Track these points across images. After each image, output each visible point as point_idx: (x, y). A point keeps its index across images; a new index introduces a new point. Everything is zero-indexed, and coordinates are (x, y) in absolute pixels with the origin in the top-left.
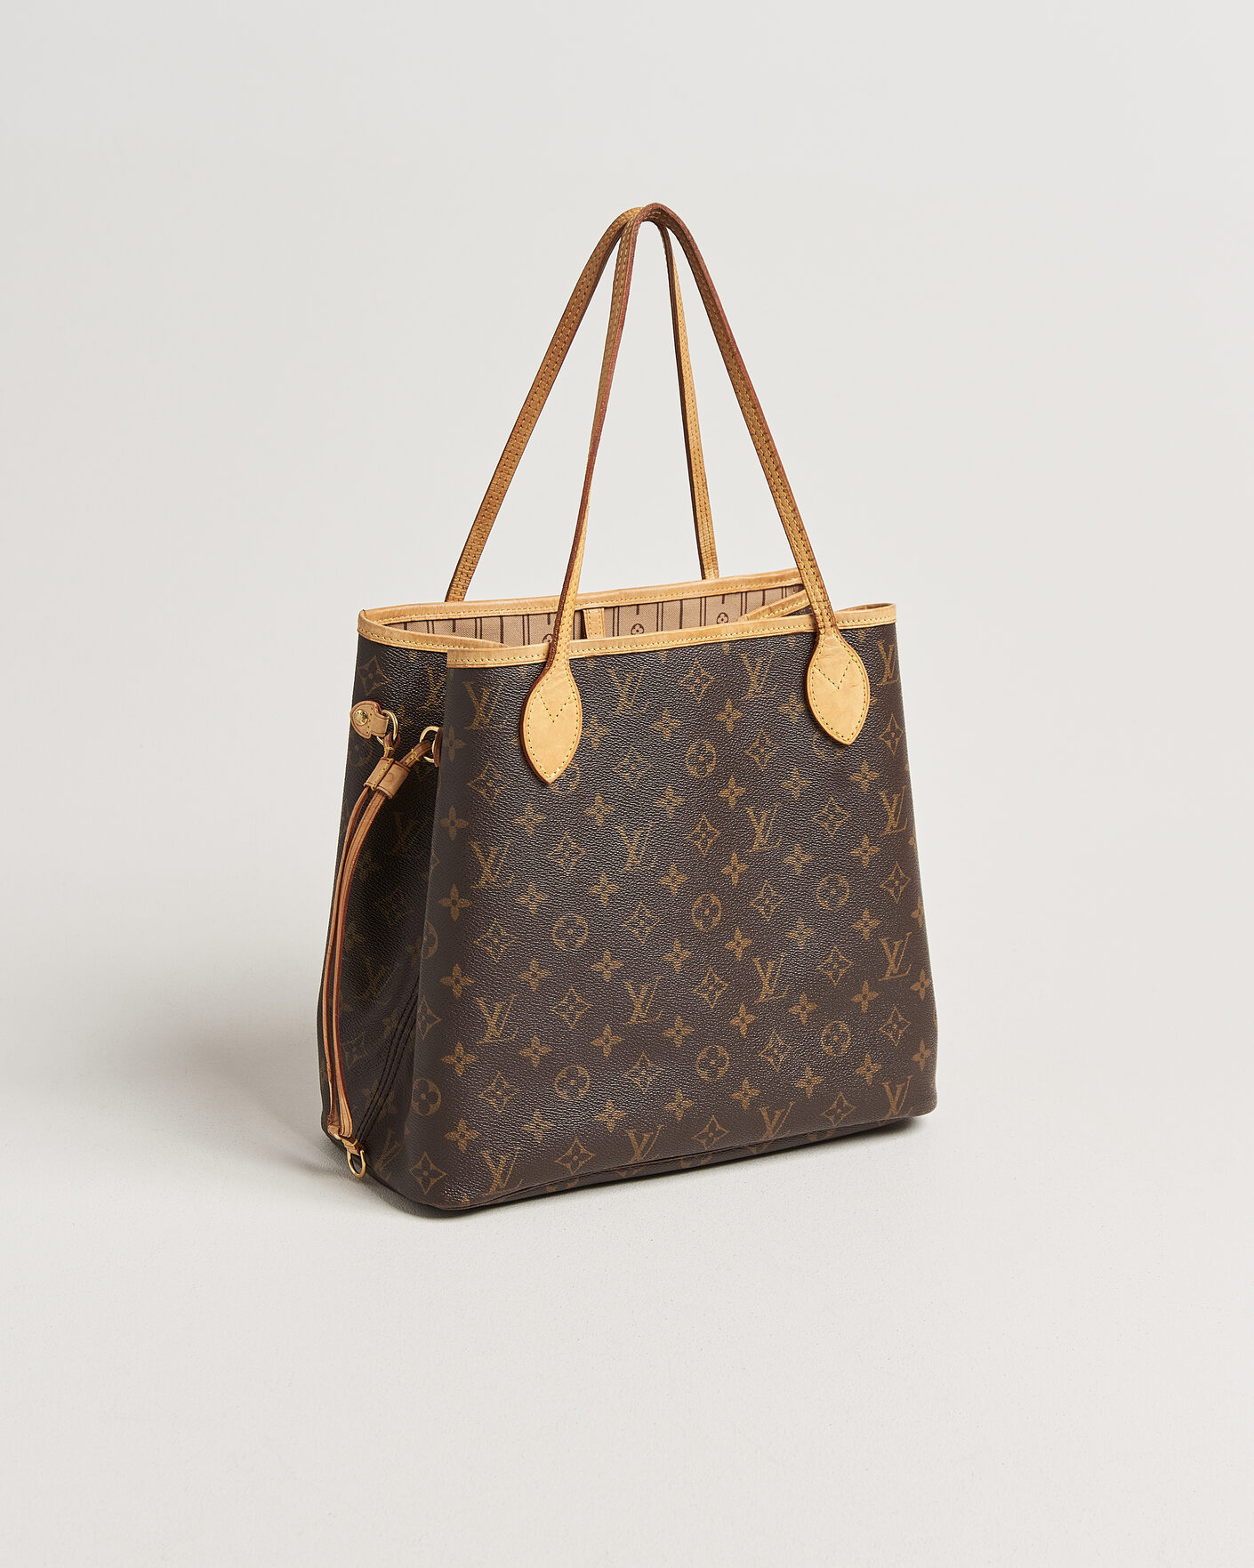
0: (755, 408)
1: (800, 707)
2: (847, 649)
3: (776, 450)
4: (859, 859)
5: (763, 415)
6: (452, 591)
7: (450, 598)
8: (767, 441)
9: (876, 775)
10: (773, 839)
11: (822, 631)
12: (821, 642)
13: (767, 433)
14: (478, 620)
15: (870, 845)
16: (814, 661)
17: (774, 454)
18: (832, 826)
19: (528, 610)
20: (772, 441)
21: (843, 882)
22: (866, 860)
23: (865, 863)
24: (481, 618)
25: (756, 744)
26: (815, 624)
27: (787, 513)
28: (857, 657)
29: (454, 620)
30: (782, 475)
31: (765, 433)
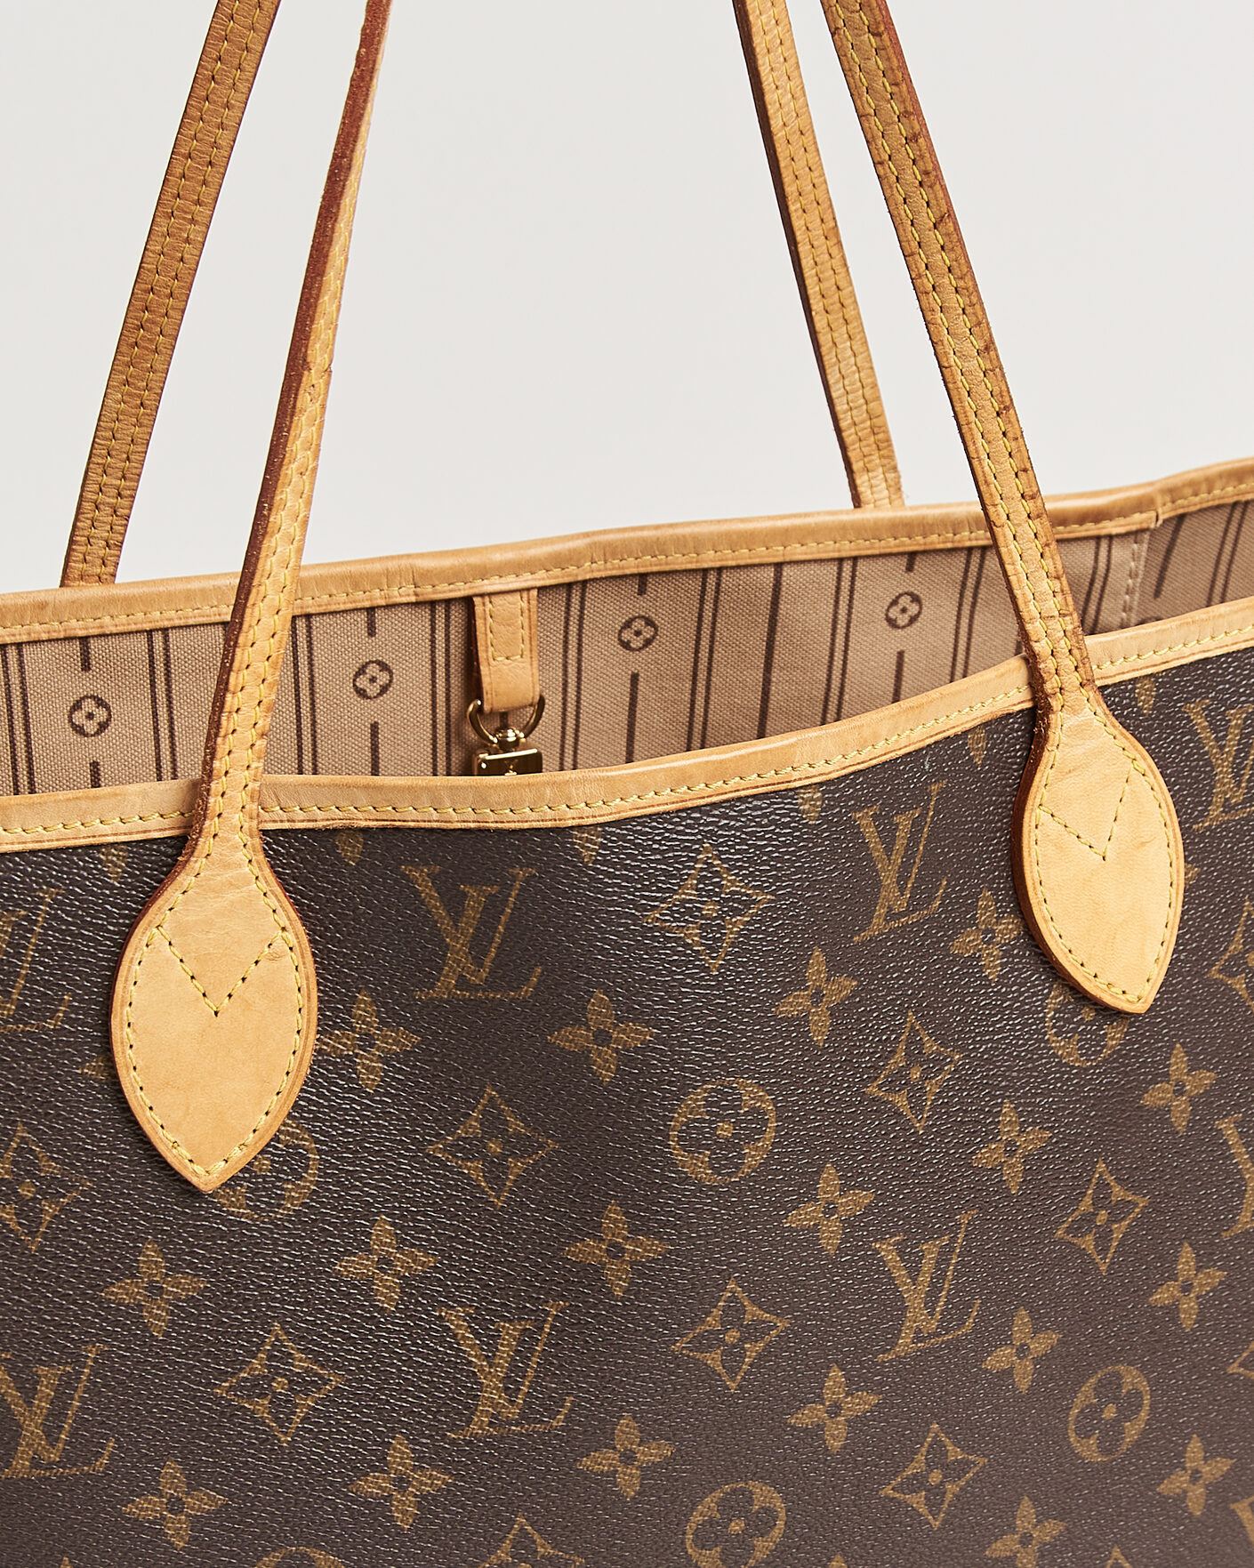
0: (877, 35)
1: (1008, 929)
2: (1122, 742)
3: (937, 167)
4: (1172, 1311)
5: (900, 54)
6: (77, 556)
7: (75, 573)
8: (912, 139)
9: (1207, 1078)
10: (956, 1312)
11: (1055, 703)
12: (1055, 735)
13: (911, 111)
14: (158, 639)
15: (1199, 1269)
16: (1040, 792)
17: (931, 177)
18: (1103, 1238)
19: (308, 600)
20: (927, 137)
21: (1132, 1378)
22: (1189, 1310)
23: (1188, 1318)
24: (165, 630)
25: (899, 1060)
26: (1035, 681)
27: (963, 357)
28: (1146, 762)
29: (84, 640)
30: (955, 244)
31: (906, 114)
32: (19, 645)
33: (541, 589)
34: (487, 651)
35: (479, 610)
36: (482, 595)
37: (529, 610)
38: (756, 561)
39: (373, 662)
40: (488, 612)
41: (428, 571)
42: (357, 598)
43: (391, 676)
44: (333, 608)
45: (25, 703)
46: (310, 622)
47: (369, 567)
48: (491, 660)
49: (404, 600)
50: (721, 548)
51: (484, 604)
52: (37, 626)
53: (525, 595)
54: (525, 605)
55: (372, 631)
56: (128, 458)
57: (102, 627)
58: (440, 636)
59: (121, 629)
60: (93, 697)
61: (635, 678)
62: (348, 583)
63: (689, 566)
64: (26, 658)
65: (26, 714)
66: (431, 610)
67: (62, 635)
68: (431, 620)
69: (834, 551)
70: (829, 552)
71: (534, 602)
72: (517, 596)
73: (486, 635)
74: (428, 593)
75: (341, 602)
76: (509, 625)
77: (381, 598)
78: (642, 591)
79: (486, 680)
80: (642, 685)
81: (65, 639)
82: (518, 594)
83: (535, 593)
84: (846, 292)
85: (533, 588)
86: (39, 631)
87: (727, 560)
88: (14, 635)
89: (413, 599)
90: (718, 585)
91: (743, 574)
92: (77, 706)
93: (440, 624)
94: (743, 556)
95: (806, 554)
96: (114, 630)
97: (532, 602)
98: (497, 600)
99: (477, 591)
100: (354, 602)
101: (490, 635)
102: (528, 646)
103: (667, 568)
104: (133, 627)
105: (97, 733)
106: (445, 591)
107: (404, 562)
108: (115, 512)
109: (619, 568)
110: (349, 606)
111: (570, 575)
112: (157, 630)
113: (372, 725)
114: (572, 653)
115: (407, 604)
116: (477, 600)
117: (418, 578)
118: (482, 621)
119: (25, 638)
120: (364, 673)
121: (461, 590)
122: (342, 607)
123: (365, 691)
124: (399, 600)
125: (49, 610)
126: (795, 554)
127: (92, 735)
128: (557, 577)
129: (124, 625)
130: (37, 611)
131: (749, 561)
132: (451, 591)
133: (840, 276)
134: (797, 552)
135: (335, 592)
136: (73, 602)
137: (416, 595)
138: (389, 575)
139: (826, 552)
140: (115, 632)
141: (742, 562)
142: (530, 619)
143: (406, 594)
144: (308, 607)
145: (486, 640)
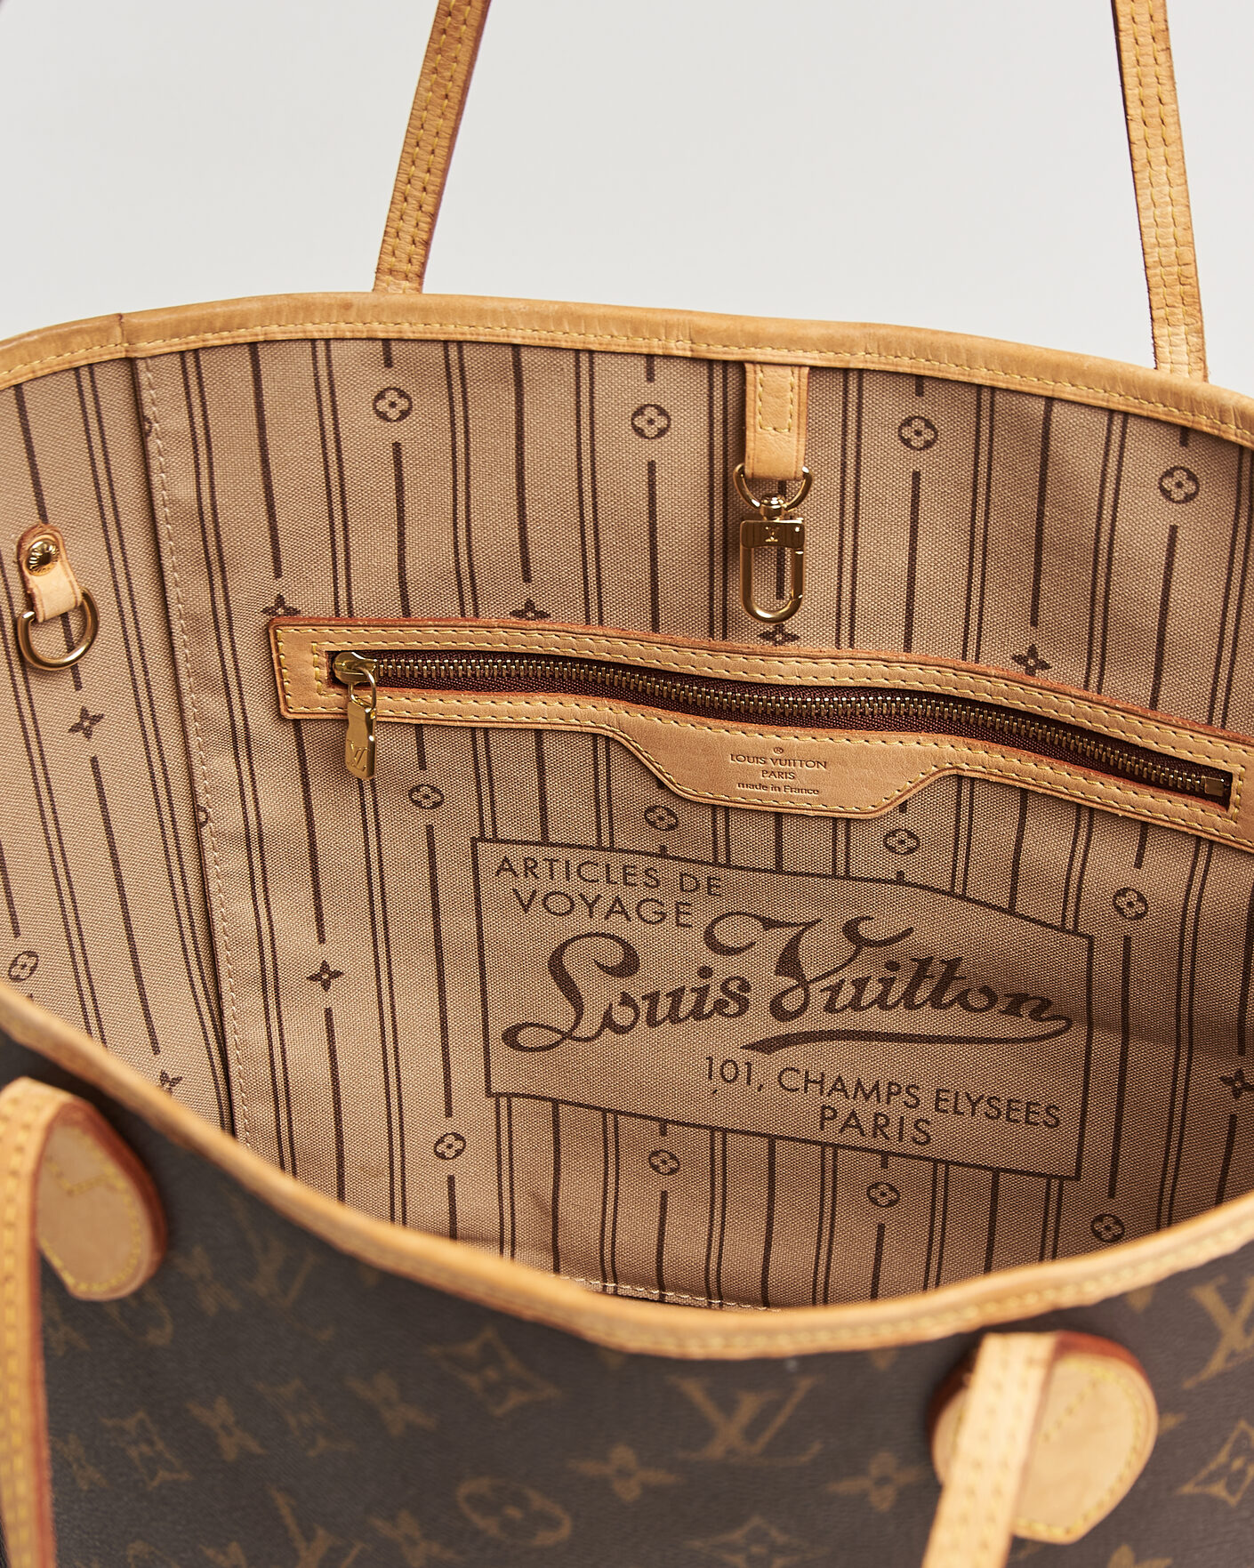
32: (327, 341)
33: (813, 368)
34: (755, 418)
35: (750, 376)
36: (753, 363)
37: (799, 386)
38: (1026, 389)
39: (652, 406)
40: (758, 381)
41: (704, 329)
42: (637, 343)
43: (669, 422)
44: (613, 348)
45: (332, 393)
46: (593, 358)
47: (650, 316)
48: (758, 428)
49: (680, 353)
50: (993, 367)
51: (755, 372)
52: (343, 325)
53: (796, 370)
54: (795, 381)
55: (650, 377)
56: (433, 152)
57: (401, 332)
58: (718, 394)
59: (417, 336)
60: (395, 389)
61: (916, 476)
62: (628, 326)
63: (962, 378)
64: (334, 354)
65: (333, 402)
66: (708, 368)
67: (364, 336)
68: (709, 377)
69: (1103, 400)
70: (1097, 399)
71: (805, 381)
72: (788, 371)
73: (755, 402)
74: (703, 351)
75: (621, 344)
76: (777, 397)
77: (659, 347)
78: (920, 392)
79: (750, 445)
80: (923, 484)
81: (369, 339)
82: (790, 368)
83: (806, 370)
84: (1169, 108)
85: (805, 366)
86: (345, 329)
87: (998, 381)
88: (321, 331)
89: (689, 354)
90: (992, 404)
91: (1015, 399)
92: (380, 396)
93: (718, 382)
94: (1015, 382)
95: (1075, 395)
96: (412, 336)
97: (802, 380)
98: (767, 369)
99: (747, 357)
100: (634, 346)
101: (759, 403)
102: (796, 421)
103: (940, 375)
104: (429, 336)
105: (399, 419)
106: (718, 352)
107: (682, 318)
108: (421, 207)
109: (893, 364)
110: (627, 349)
111: (842, 361)
112: (453, 341)
113: (649, 463)
114: (851, 437)
115: (685, 358)
116: (749, 367)
117: (696, 335)
118: (753, 388)
119: (331, 335)
120: (642, 414)
121: (734, 354)
122: (621, 349)
123: (643, 430)
124: (676, 352)
125: (353, 312)
126: (1064, 392)
127: (395, 421)
128: (829, 360)
129: (420, 332)
130: (343, 311)
131: (1019, 388)
132: (725, 353)
133: (1165, 88)
134: (1067, 391)
135: (616, 334)
136: (375, 306)
137: (692, 351)
138: (668, 327)
139: (1094, 398)
140: (412, 338)
141: (1012, 387)
142: (799, 396)
143: (681, 348)
144: (589, 343)
145: (755, 408)
